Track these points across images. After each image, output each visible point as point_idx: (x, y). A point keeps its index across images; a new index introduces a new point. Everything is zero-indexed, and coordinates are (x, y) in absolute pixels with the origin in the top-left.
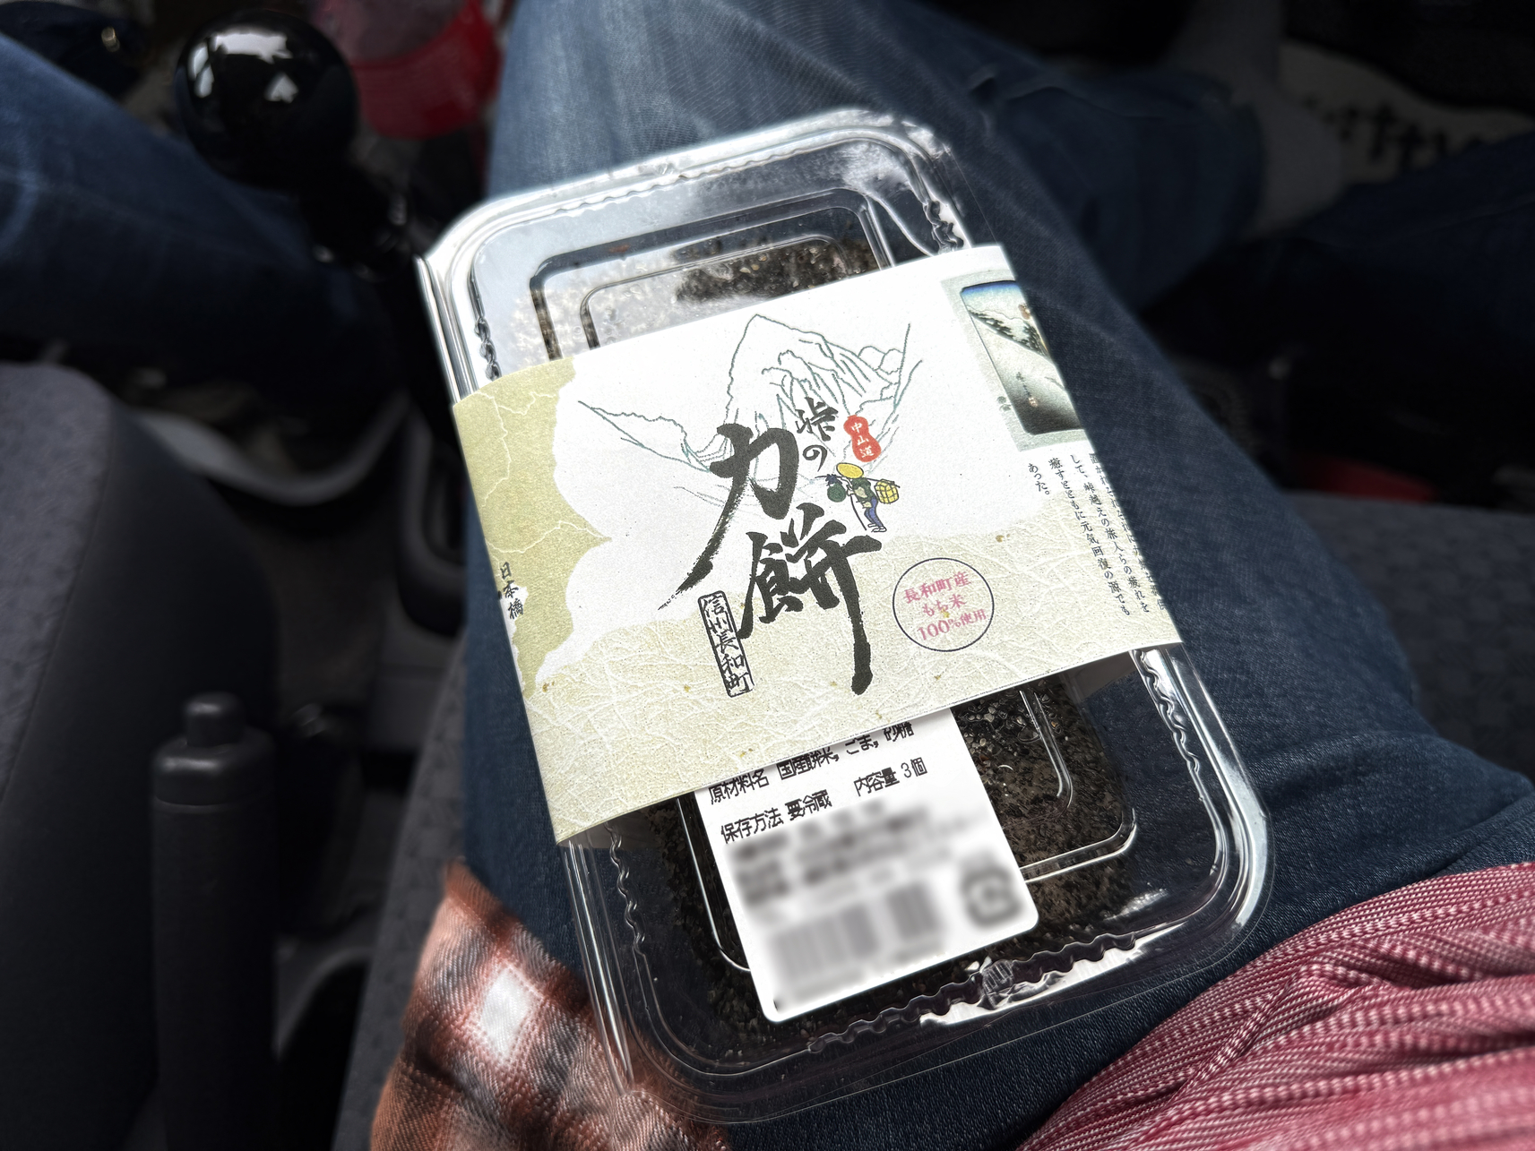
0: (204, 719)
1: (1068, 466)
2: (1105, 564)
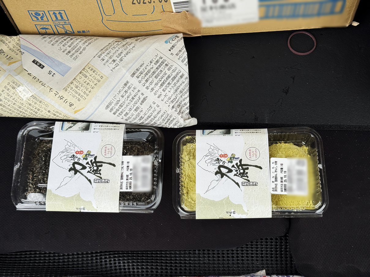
1: (95, 127)
2: (111, 129)
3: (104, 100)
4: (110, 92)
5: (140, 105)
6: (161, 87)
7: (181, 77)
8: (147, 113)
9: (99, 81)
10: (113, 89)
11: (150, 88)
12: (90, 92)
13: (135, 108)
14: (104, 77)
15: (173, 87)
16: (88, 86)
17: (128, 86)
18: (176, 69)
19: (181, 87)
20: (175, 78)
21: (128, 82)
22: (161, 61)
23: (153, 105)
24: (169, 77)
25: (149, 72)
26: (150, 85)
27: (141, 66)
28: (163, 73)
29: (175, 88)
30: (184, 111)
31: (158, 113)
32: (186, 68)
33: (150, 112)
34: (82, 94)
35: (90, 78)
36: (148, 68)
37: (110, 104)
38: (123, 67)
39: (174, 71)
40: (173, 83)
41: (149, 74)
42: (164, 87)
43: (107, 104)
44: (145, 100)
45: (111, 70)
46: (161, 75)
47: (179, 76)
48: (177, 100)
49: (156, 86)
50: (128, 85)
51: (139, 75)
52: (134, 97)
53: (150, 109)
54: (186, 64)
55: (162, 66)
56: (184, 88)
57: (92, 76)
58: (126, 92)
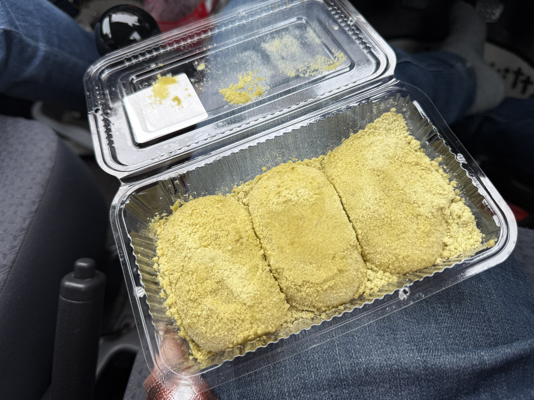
0: (81, 268)
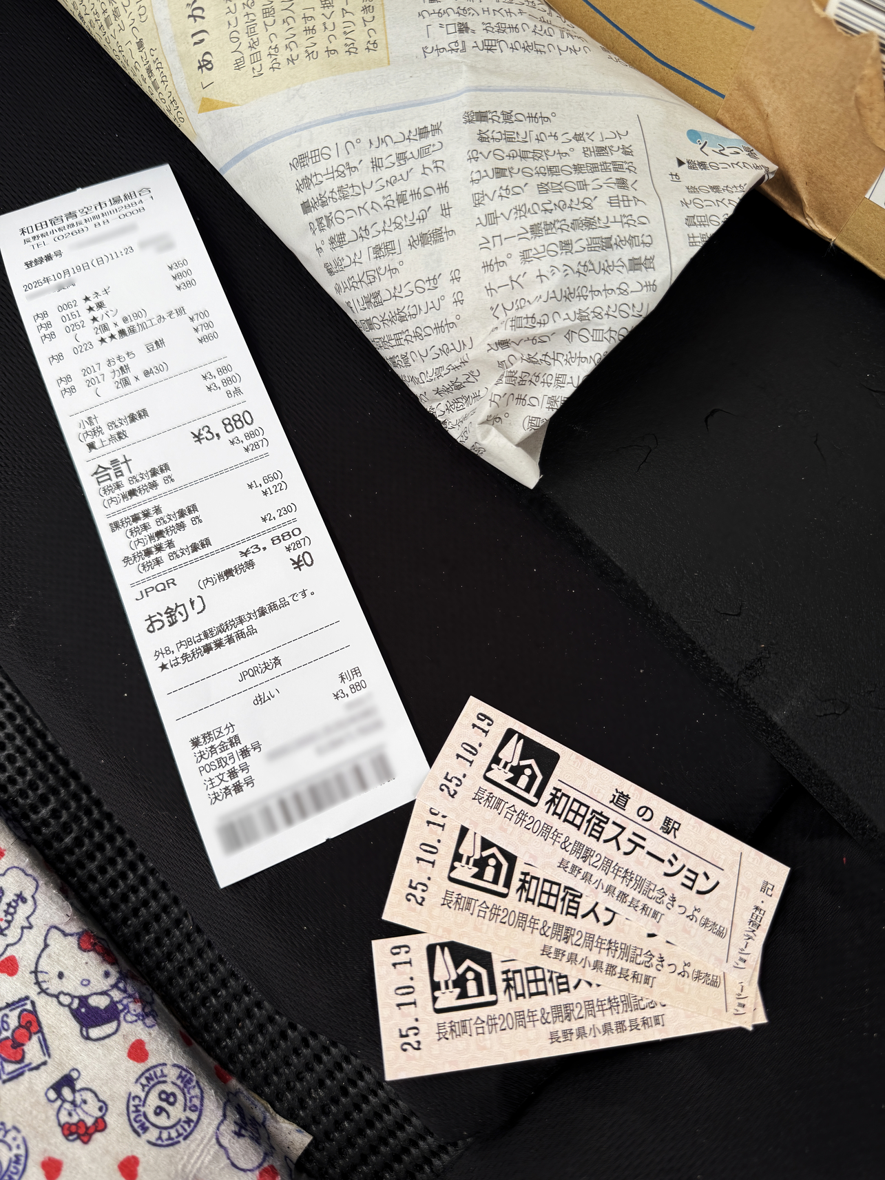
3: (310, 127)
4: (351, 116)
5: (405, 244)
6: (529, 235)
7: (635, 264)
8: (405, 292)
9: (351, 49)
10: (370, 113)
11: (490, 206)
12: (291, 60)
13: (383, 238)
14: (380, 53)
15: (569, 271)
16: (302, 40)
17: (425, 142)
18: (643, 221)
19: (600, 300)
20: (607, 244)
21: (436, 129)
22: (618, 157)
23: (444, 282)
24: (589, 223)
25: (537, 155)
26: (497, 194)
27: (532, 117)
28: (581, 194)
29: (574, 281)
30: (534, 401)
31: (438, 328)
32: (684, 254)
33: (418, 299)
34: (263, 48)
35: (338, 18)
36: (550, 145)
37: (317, 155)
38: (473, 68)
39: (626, 221)
40: (585, 256)
41: (531, 163)
42: (537, 243)
43: (306, 148)
44: (436, 241)
45: (424, 49)
46: (566, 196)
47: (627, 253)
48: (539, 330)
49: (513, 216)
50: (430, 140)
51: (498, 136)
52: (408, 193)
53: (427, 286)
54: (699, 239)
55: (602, 176)
56: (606, 308)
57: (348, 17)
58: (402, 157)
